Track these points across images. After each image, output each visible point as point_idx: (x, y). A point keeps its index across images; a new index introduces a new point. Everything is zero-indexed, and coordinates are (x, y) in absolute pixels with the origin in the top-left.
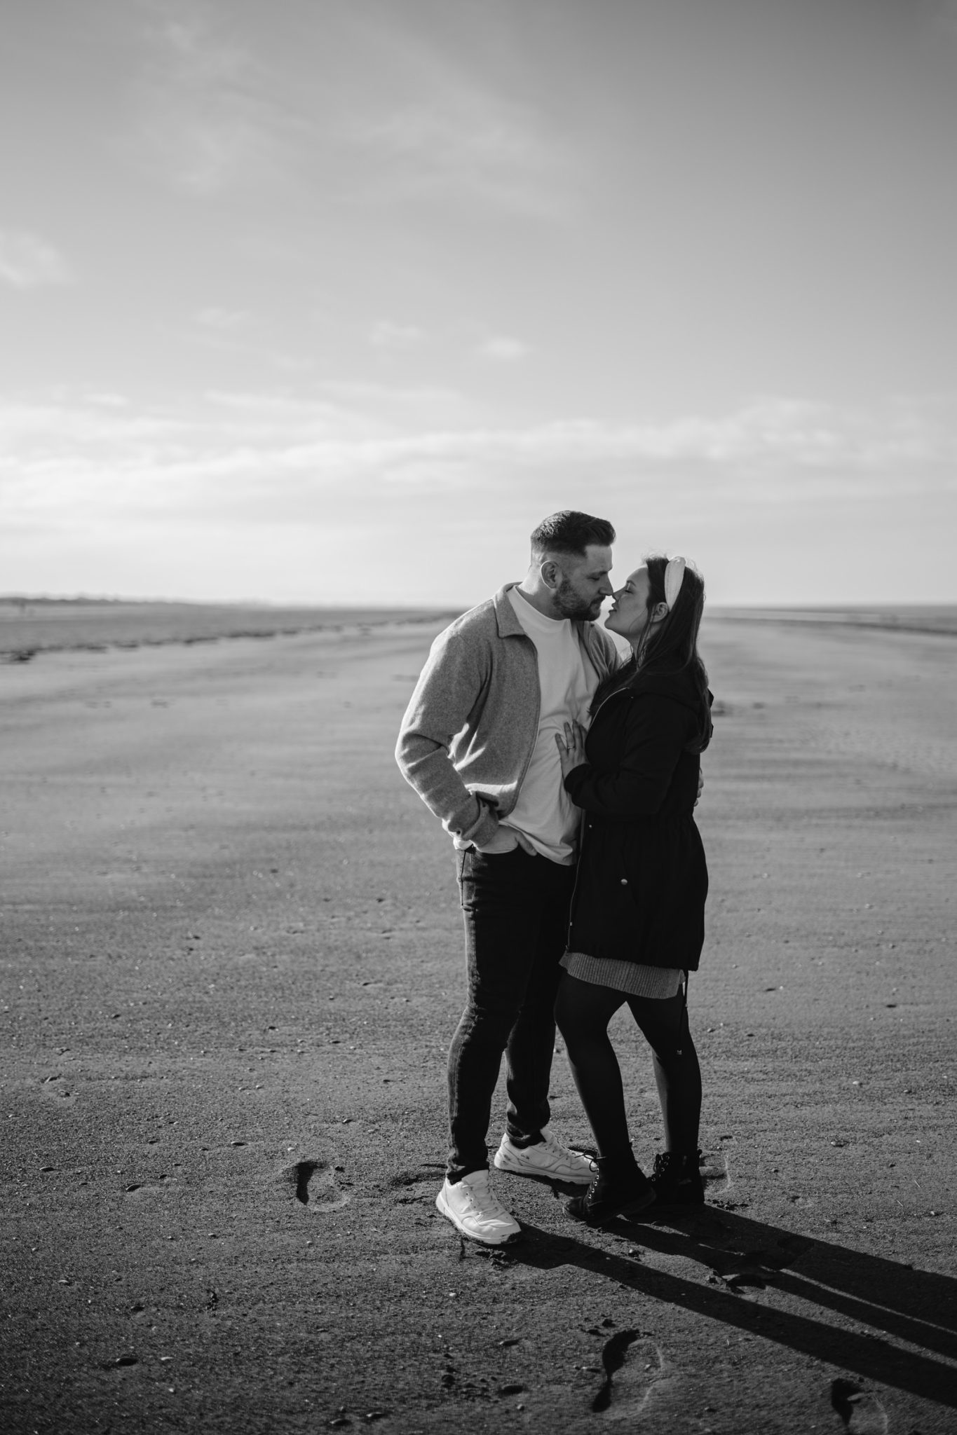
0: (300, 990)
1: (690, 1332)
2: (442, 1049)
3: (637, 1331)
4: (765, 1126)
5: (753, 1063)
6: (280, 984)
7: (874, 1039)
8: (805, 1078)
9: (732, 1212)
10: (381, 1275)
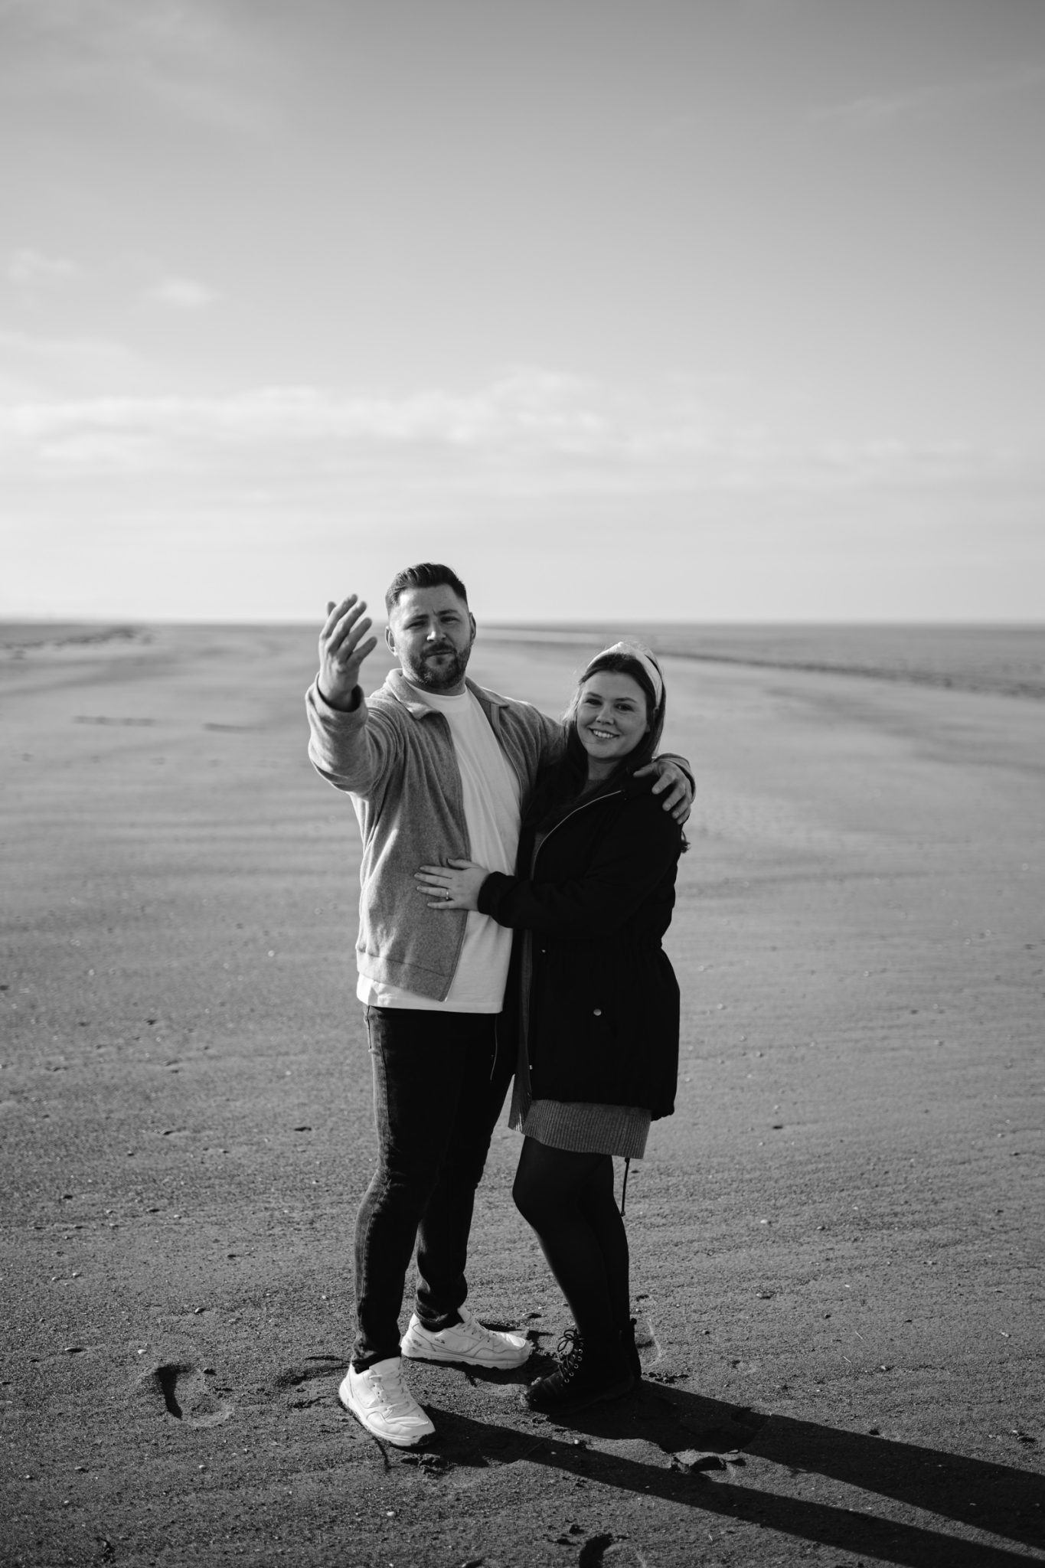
0: (88, 1145)
1: (667, 1530)
2: (286, 1211)
3: (610, 1535)
4: (681, 1280)
5: (647, 1206)
6: (59, 1138)
7: (770, 1167)
8: (708, 1220)
9: (673, 1386)
10: (300, 1499)
